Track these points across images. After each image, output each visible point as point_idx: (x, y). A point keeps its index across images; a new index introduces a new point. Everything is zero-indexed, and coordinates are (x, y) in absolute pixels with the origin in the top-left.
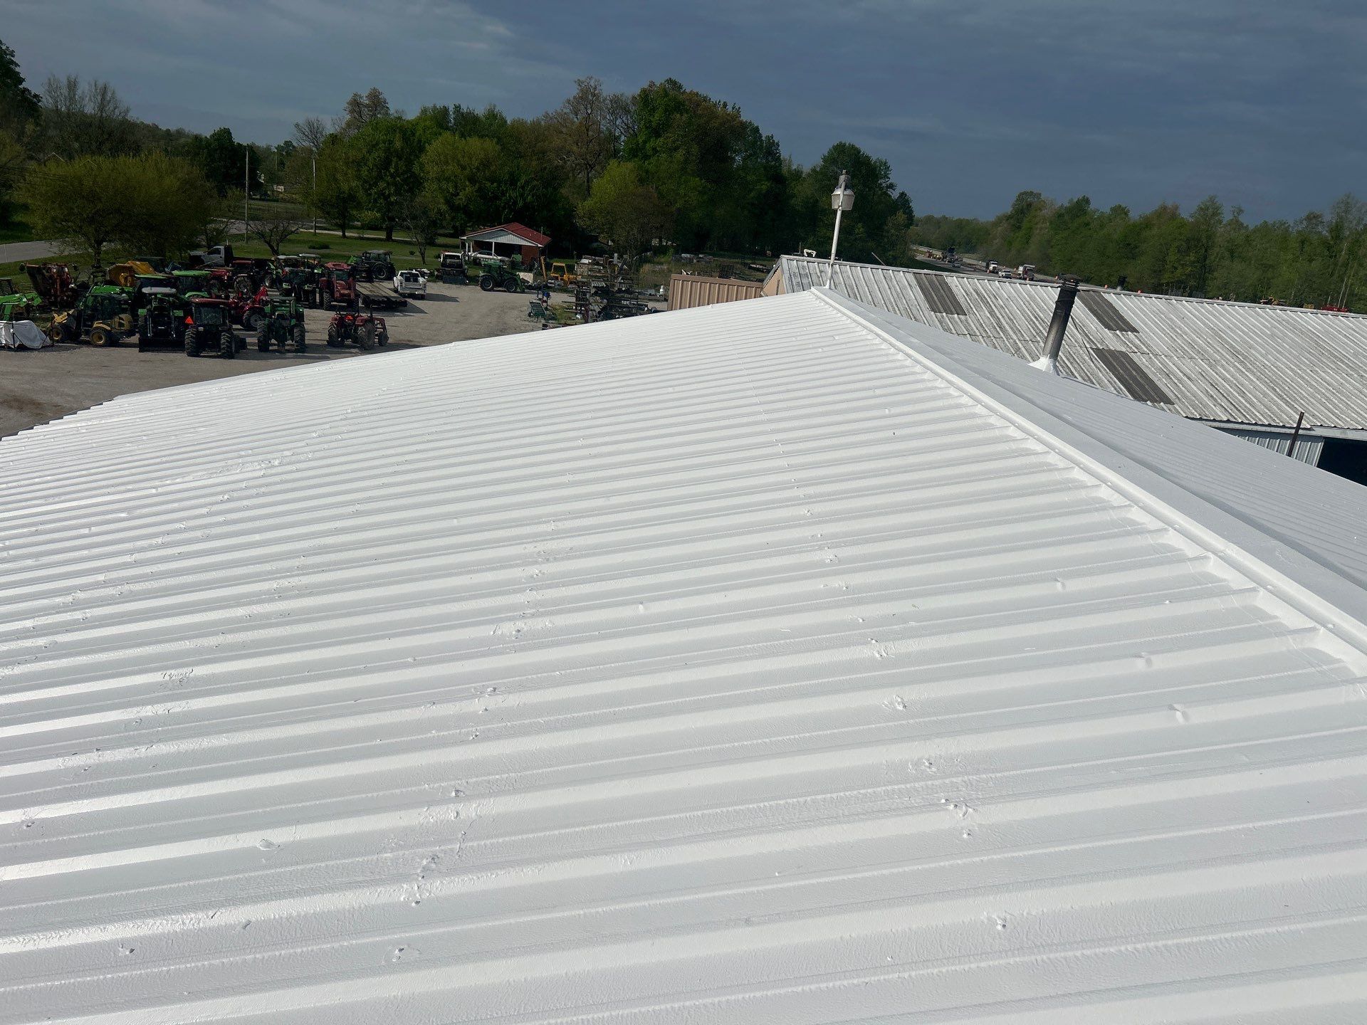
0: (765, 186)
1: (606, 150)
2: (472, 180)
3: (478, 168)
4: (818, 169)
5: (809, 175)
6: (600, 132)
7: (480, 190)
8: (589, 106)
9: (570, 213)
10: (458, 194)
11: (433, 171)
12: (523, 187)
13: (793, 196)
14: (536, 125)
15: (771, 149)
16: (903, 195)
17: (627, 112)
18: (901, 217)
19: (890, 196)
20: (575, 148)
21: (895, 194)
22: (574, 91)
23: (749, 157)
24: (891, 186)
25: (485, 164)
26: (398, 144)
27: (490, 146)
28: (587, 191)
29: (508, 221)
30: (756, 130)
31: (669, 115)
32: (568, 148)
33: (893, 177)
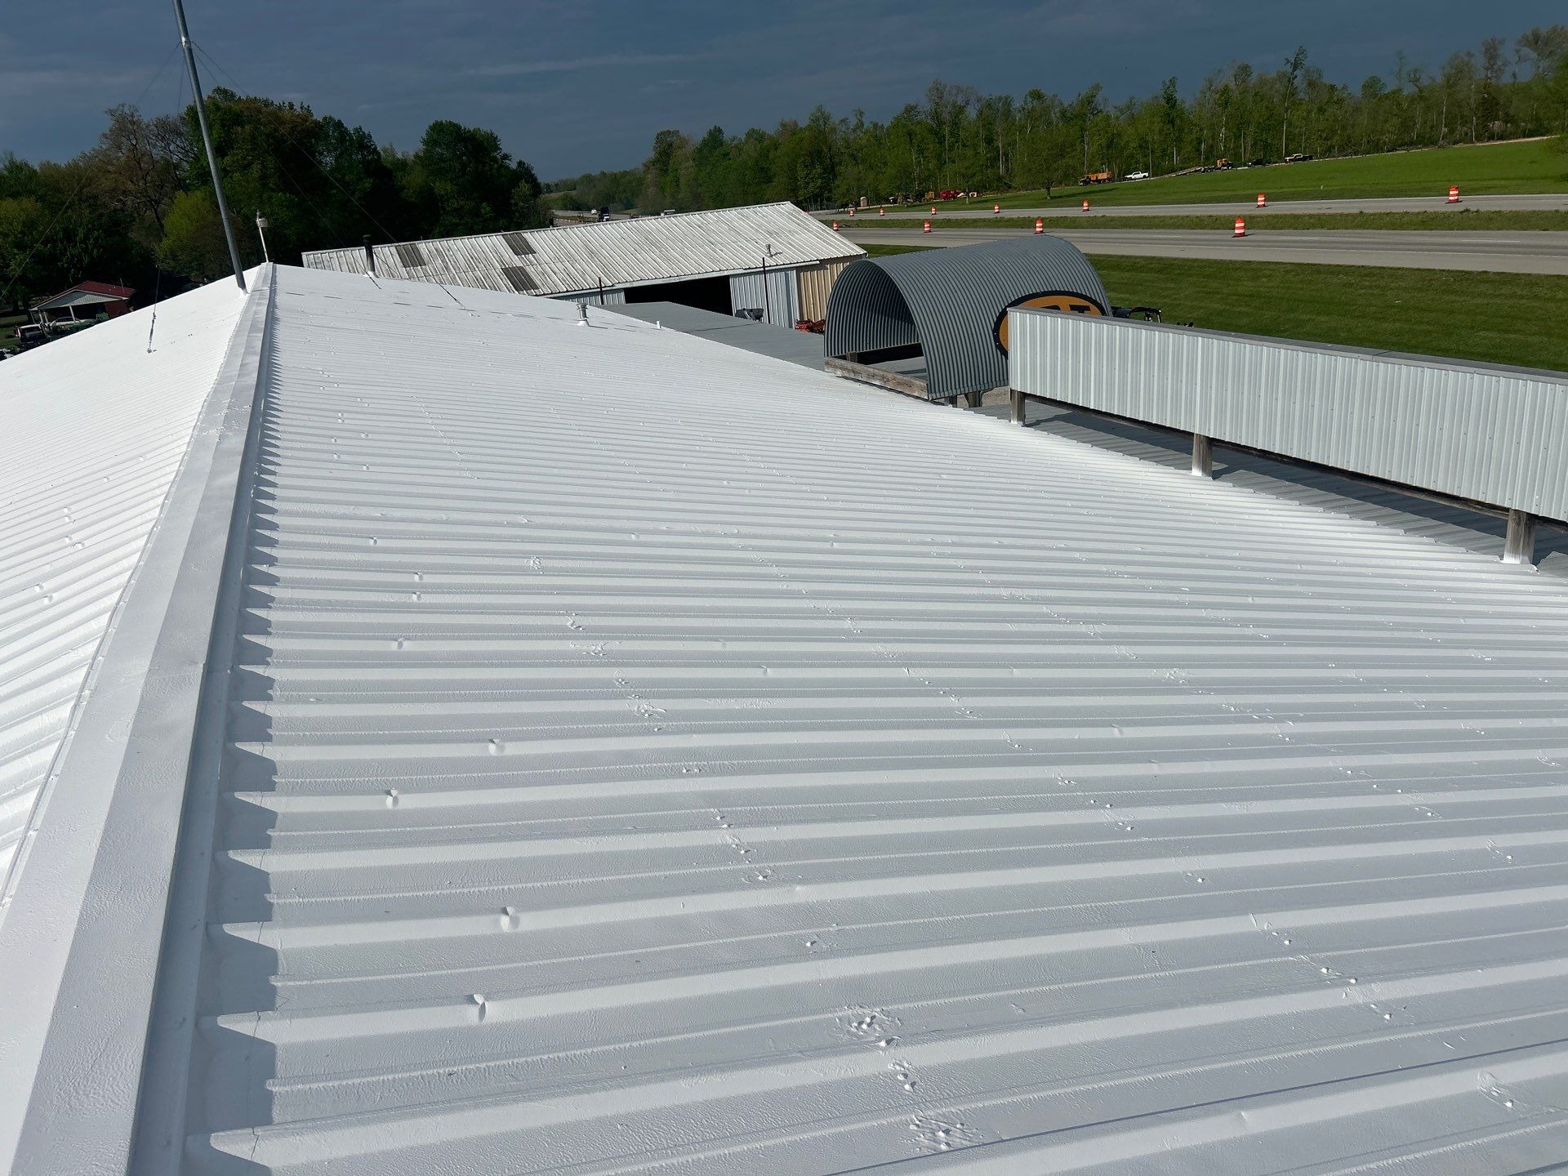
0: (368, 183)
1: (170, 180)
2: (21, 247)
3: (23, 232)
4: (421, 154)
5: (426, 160)
6: (154, 162)
7: (33, 255)
8: (131, 137)
9: (147, 259)
12: (84, 242)
13: (403, 188)
14: (74, 168)
15: (362, 142)
16: (521, 164)
17: (180, 134)
18: (525, 187)
19: (508, 167)
20: (131, 187)
21: (513, 165)
22: (108, 124)
23: (341, 154)
24: (506, 157)
25: (31, 224)
27: (28, 203)
28: (158, 231)
29: (78, 280)
30: (339, 124)
31: (229, 130)
32: (123, 188)
33: (505, 147)
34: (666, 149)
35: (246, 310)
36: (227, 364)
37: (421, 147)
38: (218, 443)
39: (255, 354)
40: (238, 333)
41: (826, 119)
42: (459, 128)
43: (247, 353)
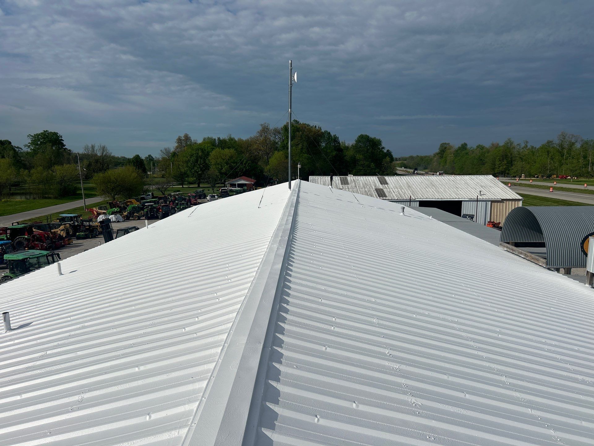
0: (334, 153)
1: (274, 147)
2: (227, 163)
3: (228, 159)
4: (354, 145)
5: (355, 147)
6: (270, 141)
7: (230, 167)
8: (266, 133)
9: (262, 171)
10: (222, 169)
11: (213, 162)
12: (245, 164)
13: (346, 156)
14: (247, 141)
15: (336, 140)
16: (388, 151)
17: (280, 133)
18: (388, 159)
19: (383, 152)
20: (262, 148)
21: (385, 151)
22: (260, 128)
23: (328, 143)
24: (383, 148)
25: (231, 157)
26: (200, 154)
27: (232, 151)
28: (267, 163)
29: (240, 176)
30: (329, 133)
31: (295, 133)
32: (259, 148)
33: (383, 145)
34: (444, 149)
35: (290, 198)
36: (282, 219)
37: (355, 142)
38: (276, 251)
39: (291, 216)
40: (286, 207)
41: (512, 144)
42: (369, 137)
43: (289, 216)
